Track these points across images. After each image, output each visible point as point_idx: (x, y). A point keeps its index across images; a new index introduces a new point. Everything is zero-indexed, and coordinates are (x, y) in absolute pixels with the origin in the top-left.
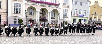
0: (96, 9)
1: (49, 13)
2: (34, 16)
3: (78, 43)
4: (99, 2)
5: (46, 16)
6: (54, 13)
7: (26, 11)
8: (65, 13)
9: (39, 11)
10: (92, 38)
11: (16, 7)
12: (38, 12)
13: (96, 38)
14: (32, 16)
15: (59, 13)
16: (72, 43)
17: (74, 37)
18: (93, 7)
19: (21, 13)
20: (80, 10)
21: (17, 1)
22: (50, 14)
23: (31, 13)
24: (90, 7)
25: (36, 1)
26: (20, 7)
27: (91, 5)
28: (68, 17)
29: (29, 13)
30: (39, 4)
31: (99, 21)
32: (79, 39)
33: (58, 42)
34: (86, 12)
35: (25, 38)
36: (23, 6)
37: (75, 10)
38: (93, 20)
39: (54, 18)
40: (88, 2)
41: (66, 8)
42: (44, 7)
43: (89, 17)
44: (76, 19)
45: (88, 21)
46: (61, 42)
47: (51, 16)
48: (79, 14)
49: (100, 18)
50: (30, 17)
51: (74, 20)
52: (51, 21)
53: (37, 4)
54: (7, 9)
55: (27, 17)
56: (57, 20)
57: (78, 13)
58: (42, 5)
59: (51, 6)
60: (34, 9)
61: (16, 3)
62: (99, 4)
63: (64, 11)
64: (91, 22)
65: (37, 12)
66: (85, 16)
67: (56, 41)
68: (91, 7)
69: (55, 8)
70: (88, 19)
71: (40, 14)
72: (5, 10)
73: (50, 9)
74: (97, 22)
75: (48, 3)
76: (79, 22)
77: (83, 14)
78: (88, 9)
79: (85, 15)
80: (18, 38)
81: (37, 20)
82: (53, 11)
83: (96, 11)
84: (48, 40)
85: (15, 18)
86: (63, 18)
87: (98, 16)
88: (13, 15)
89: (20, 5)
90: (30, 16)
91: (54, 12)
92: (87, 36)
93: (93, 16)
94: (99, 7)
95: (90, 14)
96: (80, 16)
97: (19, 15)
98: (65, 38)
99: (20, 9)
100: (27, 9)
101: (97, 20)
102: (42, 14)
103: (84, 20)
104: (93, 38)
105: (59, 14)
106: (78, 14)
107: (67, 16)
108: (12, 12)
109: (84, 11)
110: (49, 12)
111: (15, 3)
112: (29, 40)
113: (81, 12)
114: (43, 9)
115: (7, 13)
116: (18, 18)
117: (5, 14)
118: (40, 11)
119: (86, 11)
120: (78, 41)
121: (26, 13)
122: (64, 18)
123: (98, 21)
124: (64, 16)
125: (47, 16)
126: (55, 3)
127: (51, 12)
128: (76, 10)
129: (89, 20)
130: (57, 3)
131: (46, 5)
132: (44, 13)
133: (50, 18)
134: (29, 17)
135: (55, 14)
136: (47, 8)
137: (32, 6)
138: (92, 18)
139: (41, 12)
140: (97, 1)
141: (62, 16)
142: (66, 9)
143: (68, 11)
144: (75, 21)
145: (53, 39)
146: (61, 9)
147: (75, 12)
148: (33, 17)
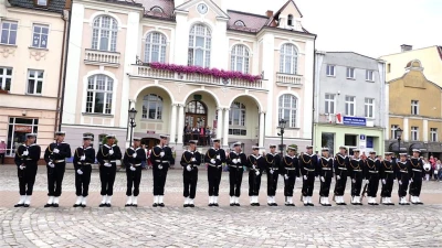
0: (415, 94)
1: (220, 113)
2: (164, 125)
3: (345, 242)
4: (423, 65)
5: (210, 124)
6: (244, 112)
7: (133, 106)
8: (287, 111)
9: (183, 103)
10: (409, 219)
11: (94, 91)
12: (178, 106)
13: (429, 218)
14: (155, 122)
15: (262, 109)
16: (320, 240)
17: (329, 214)
18: (402, 83)
19: (112, 113)
20: (347, 98)
21: (102, 68)
22: (227, 114)
23: (152, 111)
24: (387, 87)
25: (173, 66)
26: (110, 88)
27: (390, 77)
28: (298, 126)
29: (145, 111)
30: (185, 76)
31: (435, 143)
32: (351, 221)
33: (256, 234)
34: (373, 105)
35: (118, 213)
36: (121, 85)
37: (327, 96)
38: (406, 137)
39: (244, 133)
40: (380, 66)
41: (289, 91)
42: (203, 89)
43: (386, 124)
44: (332, 136)
45: (386, 142)
46: (268, 236)
47: (230, 123)
48: (343, 113)
49: (435, 130)
50: (145, 128)
51: (327, 139)
52: (230, 144)
53: (176, 76)
54: (60, 99)
55: (133, 126)
56: (254, 138)
57: (339, 109)
58: (195, 79)
59: (229, 84)
60: (162, 95)
61: (98, 75)
62: (424, 72)
63: (280, 104)
64: (397, 144)
65: (174, 109)
66: (369, 124)
67: (247, 231)
68: (394, 84)
69: (247, 93)
70: (385, 136)
71: (187, 114)
72: (56, 101)
73: (225, 96)
74: (425, 145)
75: (216, 74)
76: (348, 147)
77: (361, 115)
78: (381, 94)
79: (371, 116)
80: (90, 217)
81: (172, 140)
82: (236, 102)
83: (416, 102)
84: (215, 224)
85: (89, 132)
86: (279, 131)
87: (426, 123)
88: (83, 120)
89: (111, 81)
90: (147, 123)
91: (244, 107)
92: (386, 211)
93: (406, 121)
94: (425, 85)
95: (393, 115)
96: (350, 121)
97: (104, 119)
98: (288, 219)
99: (110, 96)
100: (135, 98)
101: (426, 139)
102: (196, 114)
103: (368, 137)
104: (417, 222)
105: (262, 116)
106: (339, 116)
107: (294, 121)
108: (78, 107)
109: (366, 100)
110: (220, 106)
111: (93, 76)
112: (132, 224)
113: (352, 105)
114: (197, 97)
115: (60, 111)
116: (101, 133)
117: (53, 115)
118: (187, 103)
119: (371, 101)
120: (347, 234)
121: (132, 112)
122: (282, 132)
123: (429, 144)
124: (281, 122)
125: (215, 123)
126: (243, 72)
127: (228, 107)
128: (332, 97)
129: (388, 138)
130: (254, 73)
131: (212, 80)
132: (201, 111)
133: (227, 131)
134: (143, 126)
135: (247, 115)
136: (215, 90)
137: (156, 83)
138: (401, 131)
139: (192, 108)
140: (417, 62)
141: (273, 123)
142: (288, 95)
143: (299, 102)
144: (329, 141)
145: (234, 223)
146: (270, 93)
147: (329, 108)
148: (160, 127)
